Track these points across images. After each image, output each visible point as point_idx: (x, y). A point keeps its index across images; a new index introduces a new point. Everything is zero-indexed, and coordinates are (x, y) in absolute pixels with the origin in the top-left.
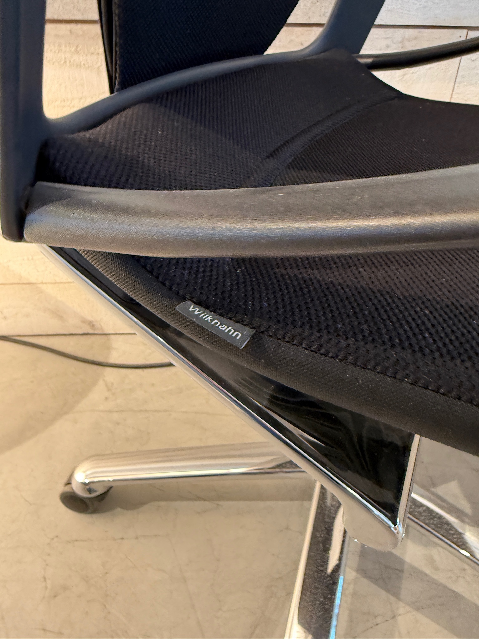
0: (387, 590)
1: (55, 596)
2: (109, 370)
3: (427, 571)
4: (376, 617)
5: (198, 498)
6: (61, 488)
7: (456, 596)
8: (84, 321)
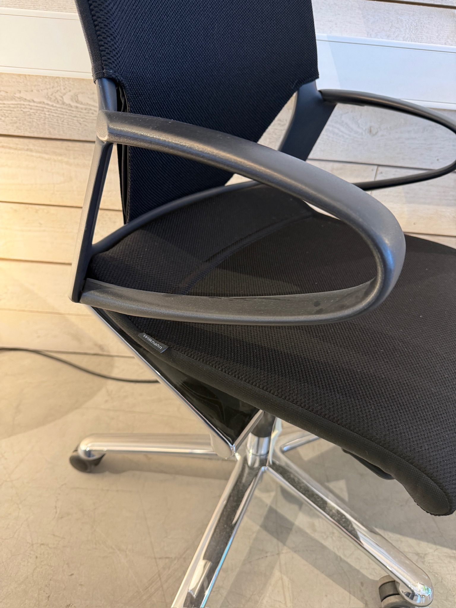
0: (278, 539)
1: (62, 518)
2: (110, 382)
3: (308, 531)
4: (267, 553)
5: (162, 472)
6: (70, 454)
7: (323, 547)
8: (96, 344)
